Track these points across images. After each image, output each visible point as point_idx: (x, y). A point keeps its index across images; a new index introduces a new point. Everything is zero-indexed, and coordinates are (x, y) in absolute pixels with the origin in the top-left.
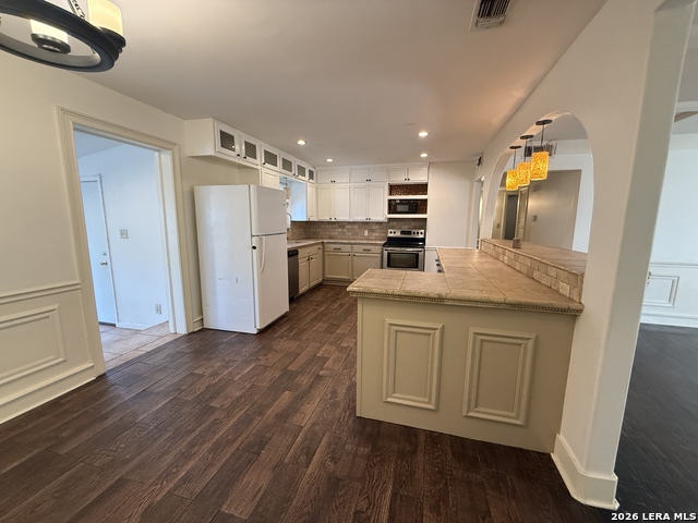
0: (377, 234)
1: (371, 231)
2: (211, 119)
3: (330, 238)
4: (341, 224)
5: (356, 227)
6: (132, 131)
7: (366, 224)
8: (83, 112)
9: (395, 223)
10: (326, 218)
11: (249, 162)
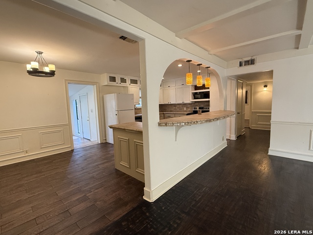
0: (189, 109)
1: (187, 108)
2: (106, 74)
3: (171, 112)
4: (175, 105)
5: (181, 106)
6: (82, 81)
7: (184, 105)
8: (70, 79)
9: (197, 104)
10: (167, 103)
11: (123, 84)
